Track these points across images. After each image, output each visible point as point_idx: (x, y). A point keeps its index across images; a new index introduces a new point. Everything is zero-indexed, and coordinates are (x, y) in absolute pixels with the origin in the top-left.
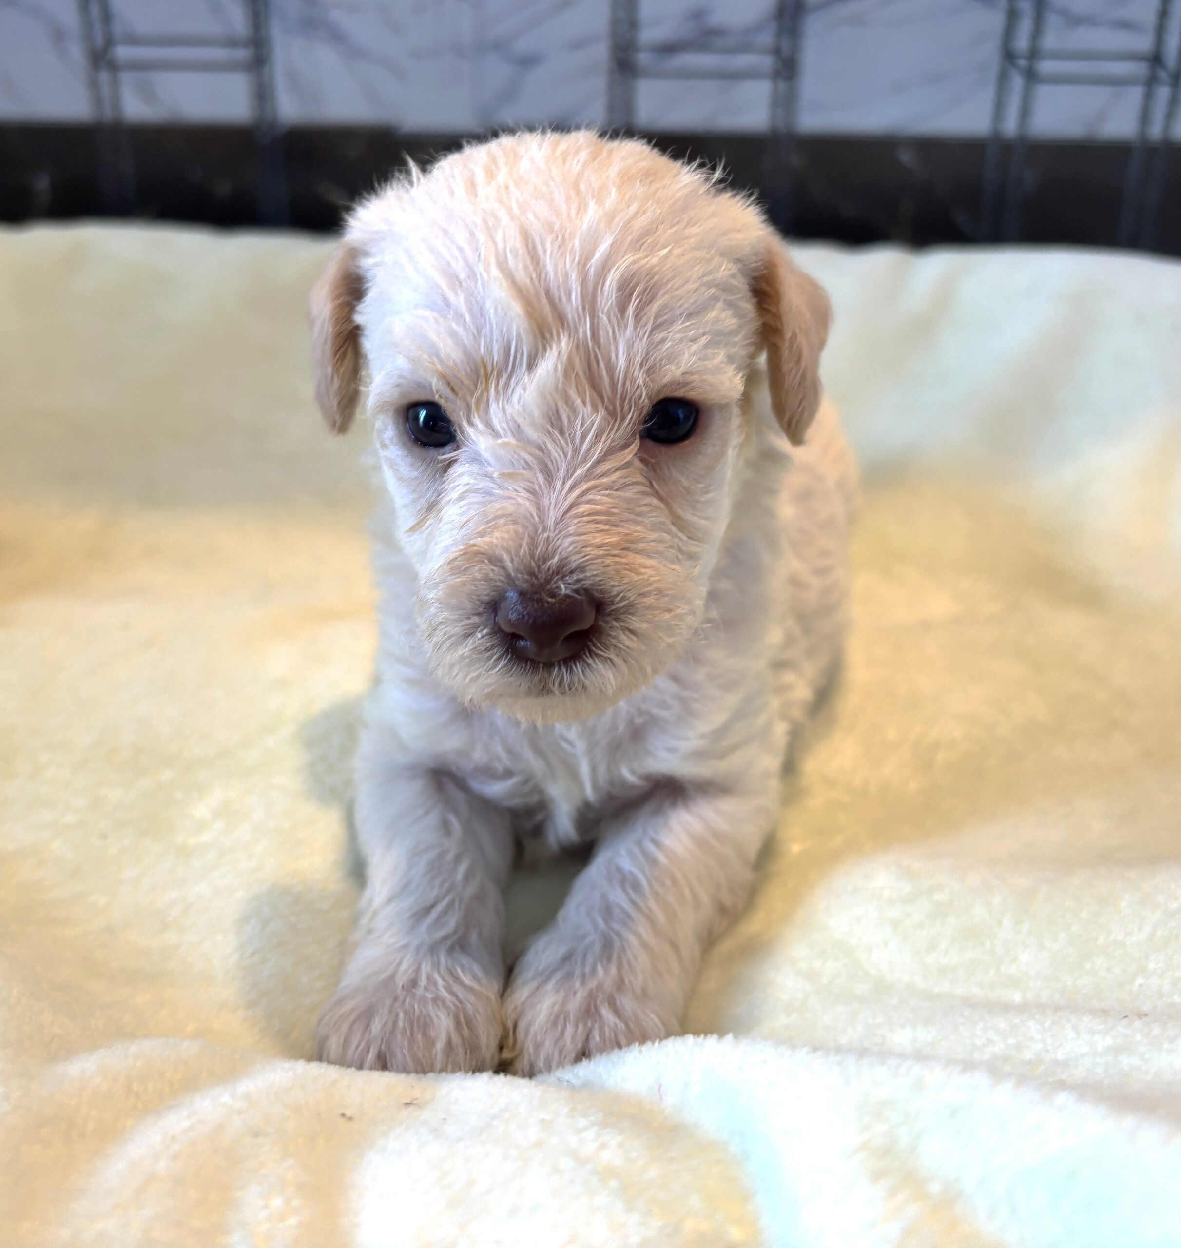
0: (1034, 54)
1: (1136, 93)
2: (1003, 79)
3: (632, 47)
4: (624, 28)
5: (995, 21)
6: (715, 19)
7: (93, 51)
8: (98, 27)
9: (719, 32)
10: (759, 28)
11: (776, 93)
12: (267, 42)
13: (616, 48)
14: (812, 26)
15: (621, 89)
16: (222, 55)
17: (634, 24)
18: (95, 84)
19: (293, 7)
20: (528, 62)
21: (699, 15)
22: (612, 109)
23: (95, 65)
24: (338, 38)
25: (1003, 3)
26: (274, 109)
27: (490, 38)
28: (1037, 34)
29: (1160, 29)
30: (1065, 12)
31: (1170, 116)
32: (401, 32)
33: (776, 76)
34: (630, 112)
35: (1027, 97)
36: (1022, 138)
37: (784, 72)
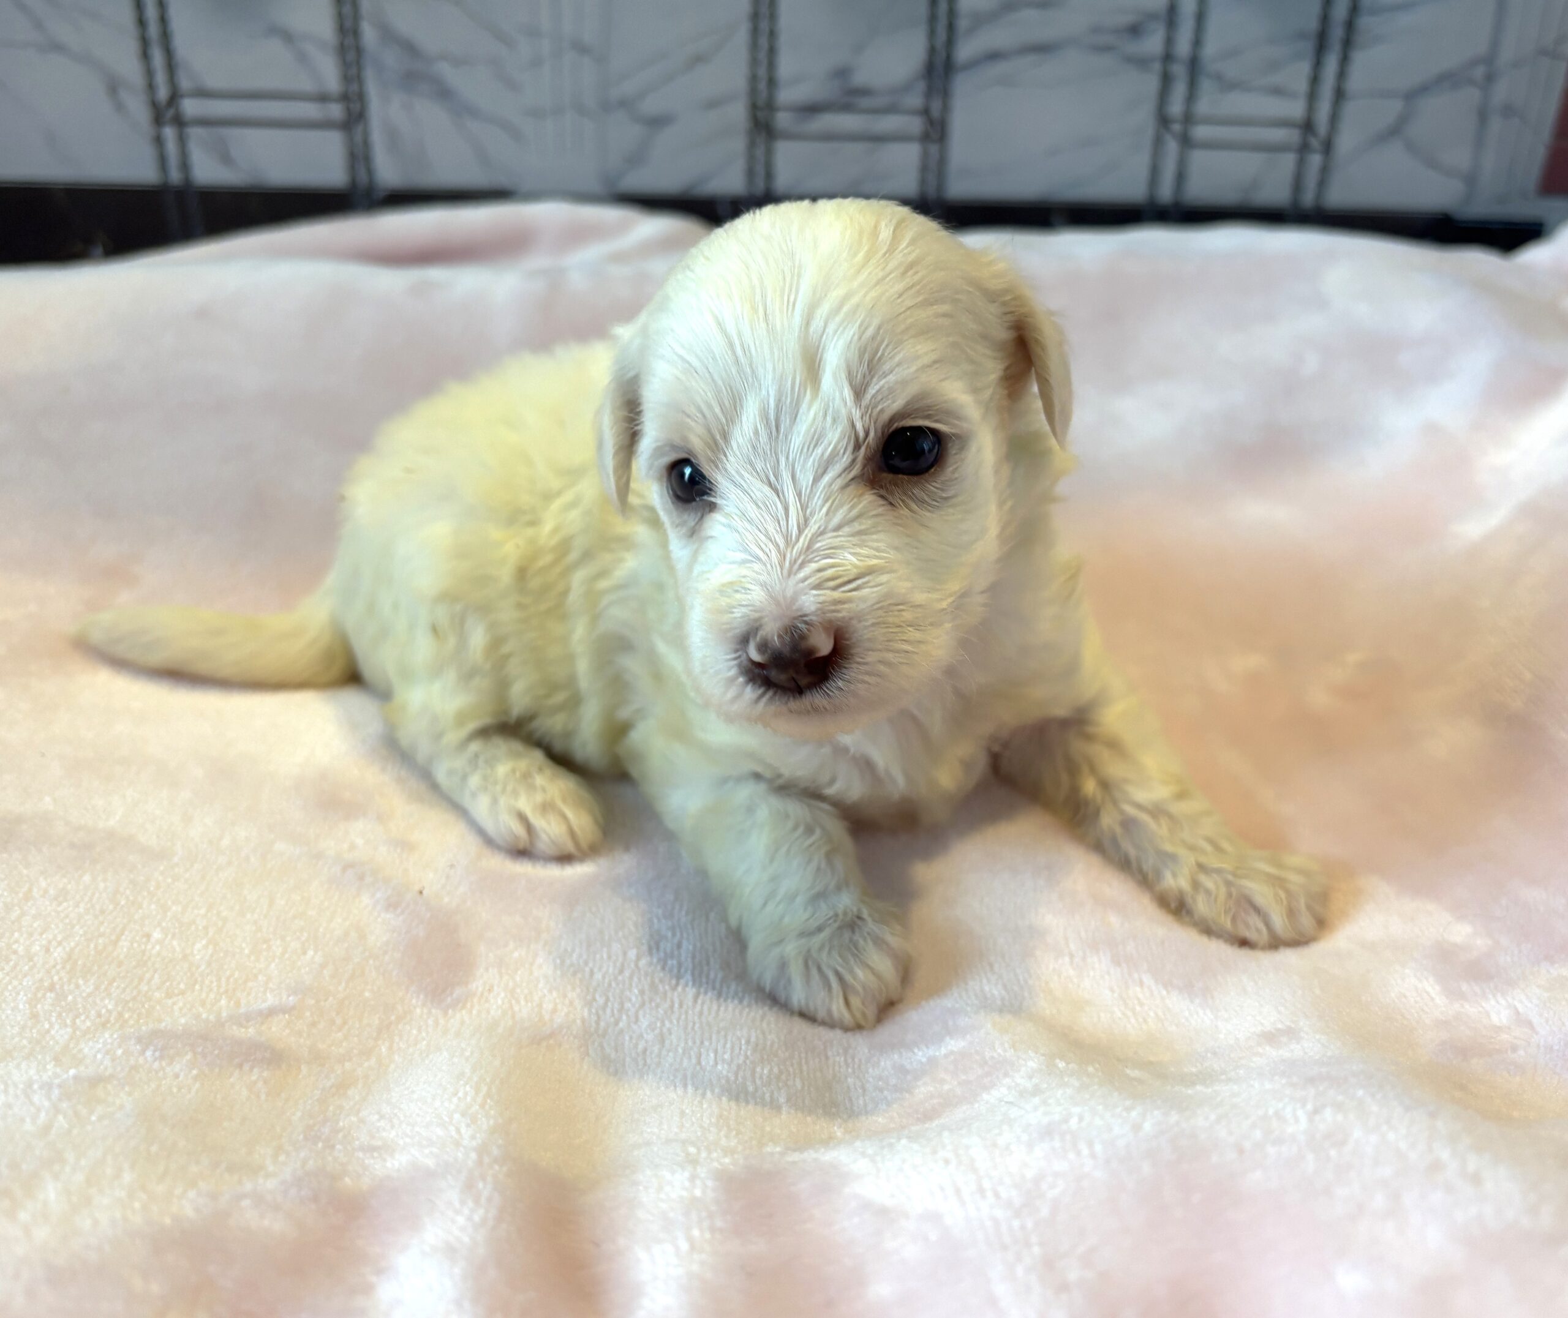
0: (1188, 119)
1: (1288, 161)
2: (1158, 143)
3: (771, 106)
4: (762, 86)
5: (1151, 83)
6: (860, 78)
7: (154, 105)
8: (161, 78)
9: (864, 92)
10: (907, 88)
11: (925, 156)
12: (361, 97)
13: (754, 107)
14: (963, 87)
15: (760, 152)
16: (310, 110)
17: (772, 82)
18: (159, 141)
19: (391, 58)
20: (658, 122)
21: (842, 73)
22: (750, 173)
23: (158, 120)
24: (444, 94)
25: (1157, 66)
26: (370, 171)
27: (615, 93)
28: (1191, 98)
29: (1312, 96)
30: (1220, 77)
31: (1322, 183)
32: (516, 88)
33: (925, 139)
34: (769, 176)
35: (1182, 162)
36: (1177, 204)
37: (934, 133)
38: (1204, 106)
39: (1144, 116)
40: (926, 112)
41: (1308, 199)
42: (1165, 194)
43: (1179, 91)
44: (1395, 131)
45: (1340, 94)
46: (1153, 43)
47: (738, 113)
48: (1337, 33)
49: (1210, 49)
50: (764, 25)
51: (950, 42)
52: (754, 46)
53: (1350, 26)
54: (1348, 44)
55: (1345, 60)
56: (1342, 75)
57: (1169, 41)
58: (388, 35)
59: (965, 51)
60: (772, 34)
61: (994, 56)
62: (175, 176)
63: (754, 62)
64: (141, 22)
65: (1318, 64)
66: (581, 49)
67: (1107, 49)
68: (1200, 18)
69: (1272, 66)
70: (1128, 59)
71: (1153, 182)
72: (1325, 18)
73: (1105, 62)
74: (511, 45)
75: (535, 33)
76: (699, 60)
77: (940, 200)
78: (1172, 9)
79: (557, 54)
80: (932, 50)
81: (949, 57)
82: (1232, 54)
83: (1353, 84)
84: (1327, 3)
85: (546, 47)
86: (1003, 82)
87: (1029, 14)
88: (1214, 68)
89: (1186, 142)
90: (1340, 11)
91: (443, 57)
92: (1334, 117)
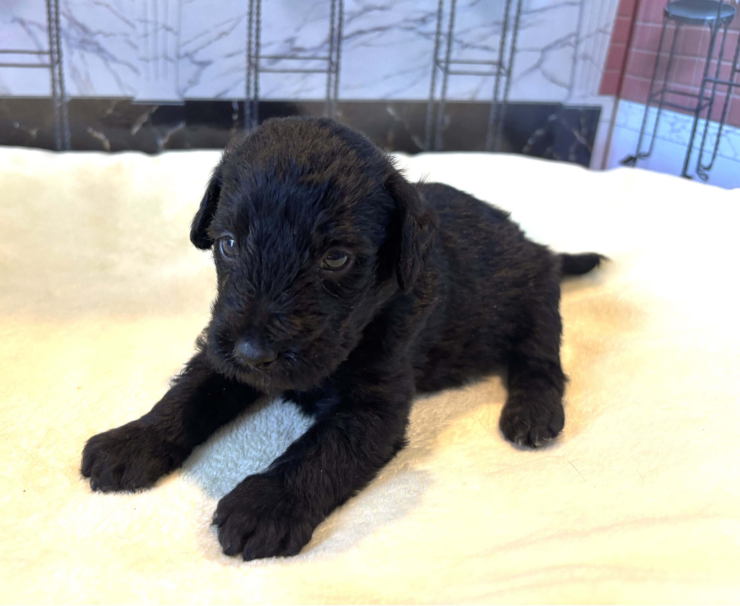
0: (448, 61)
1: (492, 80)
2: (434, 71)
3: (257, 57)
4: (253, 46)
5: (430, 45)
6: (298, 44)
9: (301, 50)
10: (320, 48)
11: (329, 79)
12: (59, 52)
13: (249, 56)
14: (345, 47)
15: (252, 78)
16: (34, 59)
17: (258, 45)
19: (73, 33)
20: (204, 64)
21: (291, 40)
22: (248, 88)
24: (100, 50)
25: (434, 37)
26: (62, 88)
27: (183, 51)
28: (449, 51)
29: (502, 51)
30: (461, 42)
31: (507, 90)
32: (135, 47)
33: (329, 71)
34: (257, 89)
35: (445, 81)
36: (443, 100)
37: (333, 68)
38: (454, 56)
39: (428, 59)
40: (329, 59)
41: (501, 97)
42: (438, 96)
43: (443, 48)
44: (538, 66)
45: (513, 50)
46: (432, 27)
47: (242, 60)
48: (512, 22)
49: (456, 29)
50: (254, 18)
51: (340, 26)
52: (250, 28)
53: (517, 19)
54: (516, 27)
55: (515, 34)
56: (514, 41)
57: (439, 26)
58: (73, 22)
59: (347, 31)
60: (258, 22)
61: (361, 32)
63: (250, 35)
65: (504, 36)
66: (168, 29)
67: (411, 29)
68: (452, 15)
69: (484, 37)
70: (421, 34)
71: (432, 90)
72: (506, 15)
73: (411, 35)
74: (133, 26)
75: (145, 21)
76: (224, 34)
77: (336, 100)
78: (440, 11)
79: (156, 31)
80: (332, 29)
81: (340, 33)
82: (466, 31)
83: (519, 45)
84: (507, 9)
85: (150, 28)
86: (365, 44)
87: (376, 13)
88: (459, 37)
89: (447, 72)
90: (513, 12)
91: (100, 32)
92: (511, 60)
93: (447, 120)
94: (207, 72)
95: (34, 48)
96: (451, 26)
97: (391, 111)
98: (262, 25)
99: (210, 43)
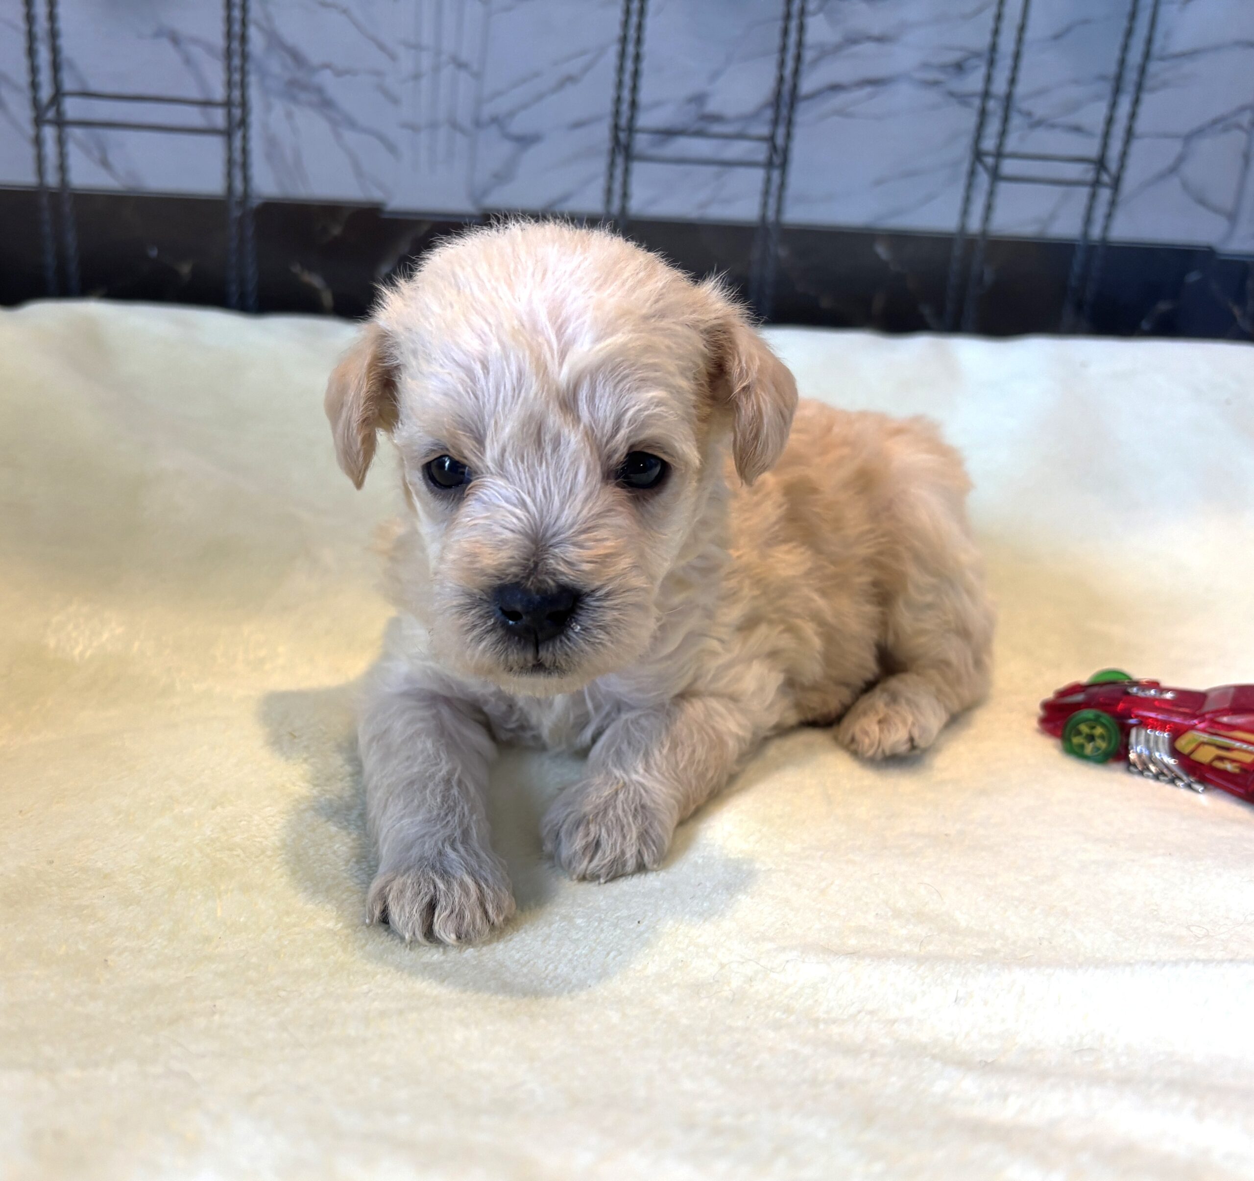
0: (999, 155)
1: (1083, 193)
2: (972, 173)
3: (631, 129)
4: (625, 107)
5: (969, 119)
6: (712, 106)
7: (35, 103)
8: (45, 76)
9: (717, 118)
10: (754, 116)
11: (768, 181)
12: (244, 104)
13: (616, 127)
14: (804, 115)
15: (619, 172)
16: (193, 116)
17: (634, 104)
18: (38, 142)
19: (275, 66)
20: (525, 141)
21: (699, 99)
22: (609, 191)
23: (39, 121)
24: (325, 104)
25: (977, 102)
26: (246, 179)
27: (488, 110)
28: (1003, 133)
29: (1107, 135)
30: (1029, 114)
31: (1109, 216)
32: (395, 100)
33: (769, 165)
34: (625, 196)
35: (991, 194)
36: (984, 233)
37: (777, 160)
38: (1012, 144)
39: (962, 149)
40: (771, 139)
41: (1096, 232)
42: (974, 225)
43: (993, 127)
44: (1173, 170)
45: (1130, 134)
46: (974, 82)
47: (602, 133)
48: (1131, 76)
49: (1021, 89)
50: (631, 49)
51: (796, 72)
52: (621, 69)
53: (1143, 70)
54: (1140, 87)
55: (1136, 102)
56: (1133, 116)
57: (989, 79)
58: (275, 41)
59: (807, 86)
60: (638, 58)
61: (836, 88)
62: (52, 179)
63: (620, 84)
64: (30, 18)
65: (1113, 106)
66: (461, 65)
67: (935, 83)
68: (1017, 56)
69: (1075, 106)
70: (952, 94)
71: (965, 212)
72: (1122, 62)
73: (932, 96)
74: (393, 57)
75: (417, 47)
76: (570, 79)
77: (778, 223)
78: (993, 48)
79: (436, 69)
80: (781, 80)
81: (795, 87)
82: (1040, 92)
83: (1141, 126)
84: (1125, 48)
85: (426, 61)
86: (841, 113)
87: (868, 48)
88: (1025, 105)
89: (996, 176)
90: (1135, 57)
91: (327, 66)
92: (1124, 155)
93: (989, 276)
94: (533, 156)
95: (194, 94)
96: (1012, 81)
97: (882, 251)
98: (645, 65)
99: (540, 97)
